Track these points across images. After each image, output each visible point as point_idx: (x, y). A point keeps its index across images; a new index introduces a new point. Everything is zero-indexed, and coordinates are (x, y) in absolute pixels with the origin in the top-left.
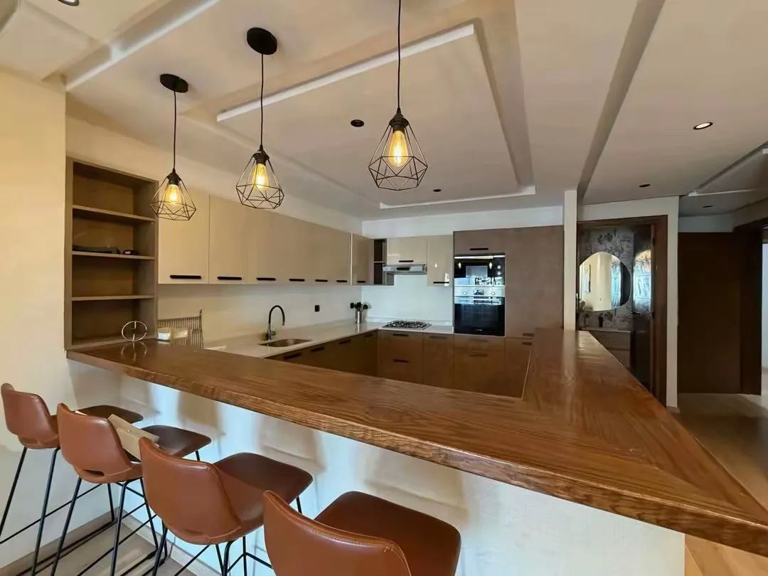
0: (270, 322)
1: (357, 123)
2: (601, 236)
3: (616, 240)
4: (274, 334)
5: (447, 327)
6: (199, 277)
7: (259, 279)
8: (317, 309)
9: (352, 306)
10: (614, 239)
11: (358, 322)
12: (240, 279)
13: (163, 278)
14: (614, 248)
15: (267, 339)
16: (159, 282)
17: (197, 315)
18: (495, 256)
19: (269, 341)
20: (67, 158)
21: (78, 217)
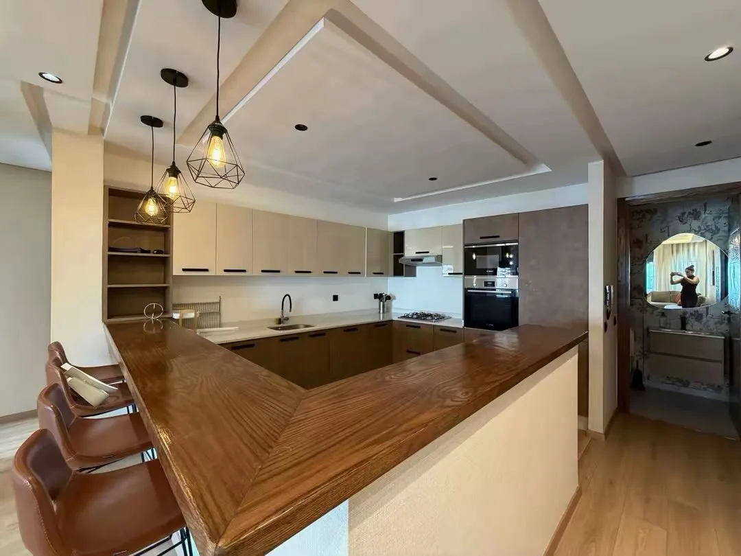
0: (282, 309)
1: (301, 128)
2: (683, 214)
3: (708, 217)
4: (287, 319)
5: (457, 321)
6: (207, 270)
7: (263, 271)
8: (335, 298)
9: (376, 296)
10: (703, 216)
11: (381, 312)
12: (244, 271)
13: (177, 270)
14: (702, 228)
15: (280, 323)
16: (174, 274)
17: (217, 300)
18: (507, 244)
19: (282, 325)
20: (104, 186)
21: (113, 228)
